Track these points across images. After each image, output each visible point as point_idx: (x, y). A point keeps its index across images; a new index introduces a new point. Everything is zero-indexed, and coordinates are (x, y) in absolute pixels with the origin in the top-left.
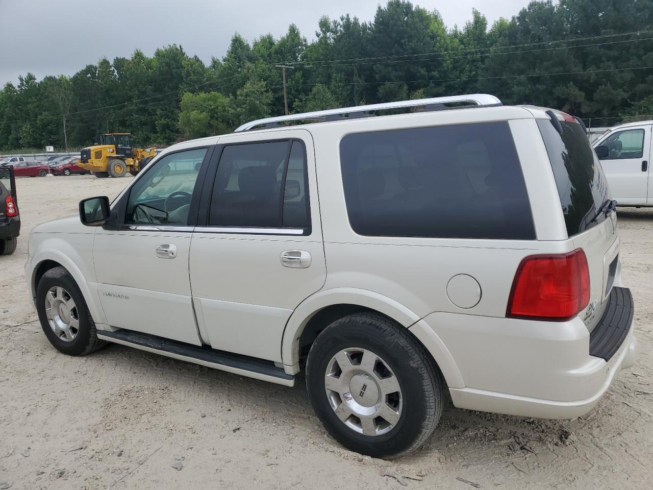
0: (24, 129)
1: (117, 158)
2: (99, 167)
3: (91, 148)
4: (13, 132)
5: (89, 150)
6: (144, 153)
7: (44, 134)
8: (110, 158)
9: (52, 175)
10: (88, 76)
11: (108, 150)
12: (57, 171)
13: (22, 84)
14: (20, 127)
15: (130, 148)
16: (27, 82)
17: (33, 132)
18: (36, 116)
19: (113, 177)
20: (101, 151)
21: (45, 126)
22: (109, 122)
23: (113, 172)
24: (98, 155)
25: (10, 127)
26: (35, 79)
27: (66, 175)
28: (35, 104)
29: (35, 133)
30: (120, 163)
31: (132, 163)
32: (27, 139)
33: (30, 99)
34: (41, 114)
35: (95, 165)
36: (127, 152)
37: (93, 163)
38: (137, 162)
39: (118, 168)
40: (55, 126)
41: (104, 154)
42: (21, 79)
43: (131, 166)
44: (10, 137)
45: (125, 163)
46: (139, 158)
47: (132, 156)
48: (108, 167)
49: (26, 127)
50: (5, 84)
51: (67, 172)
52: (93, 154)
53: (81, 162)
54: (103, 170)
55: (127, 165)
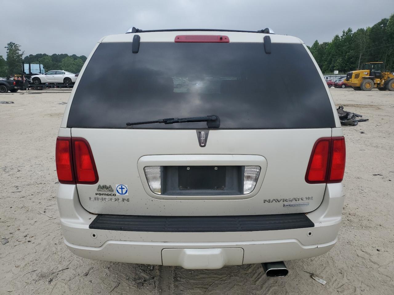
0: (338, 61)
1: (369, 78)
2: (356, 84)
3: (353, 72)
4: (333, 63)
5: (352, 73)
6: (390, 76)
7: (348, 64)
8: (365, 78)
9: (334, 87)
10: (381, 26)
11: (365, 73)
12: (338, 85)
13: (344, 35)
14: (336, 60)
15: (380, 72)
16: (347, 34)
17: (342, 62)
18: (346, 53)
19: (364, 90)
20: (359, 74)
21: (349, 58)
22: (388, 55)
23: (363, 87)
24: (357, 76)
25: (332, 60)
26: (352, 31)
27: (342, 88)
28: (347, 47)
29: (343, 63)
30: (370, 81)
31: (379, 82)
32: (338, 67)
33: (346, 44)
34: (349, 52)
35: (352, 82)
36: (377, 74)
37: (352, 81)
38: (383, 81)
39: (368, 85)
40: (355, 59)
41: (361, 76)
42: (344, 32)
43: (378, 84)
44: (330, 66)
45: (374, 82)
46: (385, 79)
47: (380, 77)
48: (361, 84)
49: (340, 60)
50: (335, 35)
51: (343, 86)
52: (353, 76)
53: (346, 80)
54: (358, 85)
55: (375, 84)
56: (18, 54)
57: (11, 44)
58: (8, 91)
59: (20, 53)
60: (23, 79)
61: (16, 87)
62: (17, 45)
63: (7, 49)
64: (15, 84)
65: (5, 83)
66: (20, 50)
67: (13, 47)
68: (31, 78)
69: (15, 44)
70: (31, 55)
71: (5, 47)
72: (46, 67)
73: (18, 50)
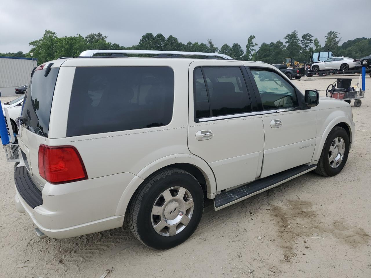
56: (335, 41)
57: (330, 34)
58: (292, 78)
59: (337, 40)
60: (305, 67)
61: (298, 75)
62: (336, 33)
63: (326, 38)
64: (298, 72)
65: (291, 71)
66: (338, 38)
67: (332, 35)
68: (312, 66)
69: (335, 32)
70: (349, 41)
71: (325, 37)
72: (360, 51)
73: (337, 37)
